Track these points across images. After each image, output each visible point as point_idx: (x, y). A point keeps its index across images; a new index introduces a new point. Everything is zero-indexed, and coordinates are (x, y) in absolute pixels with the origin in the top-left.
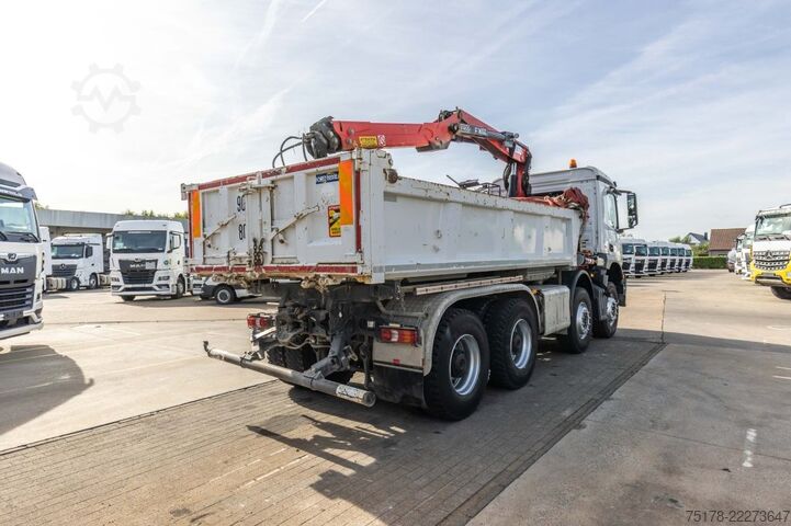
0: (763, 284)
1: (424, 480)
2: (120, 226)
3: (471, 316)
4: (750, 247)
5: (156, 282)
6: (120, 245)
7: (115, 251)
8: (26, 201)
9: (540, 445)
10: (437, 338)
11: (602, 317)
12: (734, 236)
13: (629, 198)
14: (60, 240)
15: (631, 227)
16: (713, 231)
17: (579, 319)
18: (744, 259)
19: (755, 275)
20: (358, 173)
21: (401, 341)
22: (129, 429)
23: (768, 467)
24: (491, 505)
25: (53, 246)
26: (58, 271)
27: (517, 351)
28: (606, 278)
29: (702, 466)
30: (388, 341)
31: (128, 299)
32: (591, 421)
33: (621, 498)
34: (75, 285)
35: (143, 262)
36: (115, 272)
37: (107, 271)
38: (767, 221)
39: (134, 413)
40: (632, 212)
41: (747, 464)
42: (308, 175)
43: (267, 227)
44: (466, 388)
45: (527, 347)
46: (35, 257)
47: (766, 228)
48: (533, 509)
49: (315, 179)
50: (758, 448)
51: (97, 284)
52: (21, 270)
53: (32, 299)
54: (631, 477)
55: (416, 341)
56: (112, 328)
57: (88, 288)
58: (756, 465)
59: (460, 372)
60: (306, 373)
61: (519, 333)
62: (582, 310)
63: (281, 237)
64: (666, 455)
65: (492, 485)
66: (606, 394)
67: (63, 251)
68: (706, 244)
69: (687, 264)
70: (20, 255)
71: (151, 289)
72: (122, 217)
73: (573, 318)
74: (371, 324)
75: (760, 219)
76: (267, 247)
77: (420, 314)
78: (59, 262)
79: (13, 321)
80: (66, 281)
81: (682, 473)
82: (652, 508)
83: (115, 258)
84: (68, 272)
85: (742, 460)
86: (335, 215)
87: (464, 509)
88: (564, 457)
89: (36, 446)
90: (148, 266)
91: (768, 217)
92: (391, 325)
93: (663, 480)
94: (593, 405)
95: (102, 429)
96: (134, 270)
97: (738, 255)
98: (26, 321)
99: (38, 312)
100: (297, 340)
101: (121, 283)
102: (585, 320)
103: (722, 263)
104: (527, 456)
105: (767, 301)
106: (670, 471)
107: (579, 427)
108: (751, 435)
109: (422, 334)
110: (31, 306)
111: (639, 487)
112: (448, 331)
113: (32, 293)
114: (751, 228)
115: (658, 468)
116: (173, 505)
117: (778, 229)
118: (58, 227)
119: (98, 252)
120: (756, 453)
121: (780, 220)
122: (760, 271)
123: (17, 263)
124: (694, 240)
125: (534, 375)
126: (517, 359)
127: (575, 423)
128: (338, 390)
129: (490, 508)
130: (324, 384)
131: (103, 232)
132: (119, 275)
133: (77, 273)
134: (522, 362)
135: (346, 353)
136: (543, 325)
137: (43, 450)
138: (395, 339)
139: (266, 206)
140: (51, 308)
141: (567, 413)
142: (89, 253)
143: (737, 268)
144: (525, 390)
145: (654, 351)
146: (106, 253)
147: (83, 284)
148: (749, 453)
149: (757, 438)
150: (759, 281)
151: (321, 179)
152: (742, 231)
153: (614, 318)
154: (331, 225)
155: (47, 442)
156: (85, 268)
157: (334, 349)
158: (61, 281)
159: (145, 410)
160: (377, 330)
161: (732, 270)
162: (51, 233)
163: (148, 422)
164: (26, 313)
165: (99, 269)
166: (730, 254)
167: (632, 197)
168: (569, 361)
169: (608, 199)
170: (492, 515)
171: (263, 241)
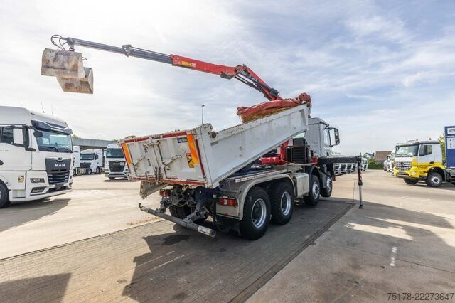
0: (400, 177)
1: (238, 269)
2: (110, 146)
3: (261, 190)
4: (393, 160)
5: (124, 171)
6: (109, 155)
7: (107, 157)
8: (68, 134)
9: (294, 252)
10: (246, 201)
11: (324, 187)
12: (386, 155)
13: (335, 131)
14: (84, 152)
15: (336, 144)
16: (377, 152)
17: (314, 190)
18: (391, 165)
19: (395, 173)
20: (197, 141)
21: (228, 204)
22: (103, 240)
23: (403, 266)
24: (268, 283)
25: (81, 154)
26: (82, 166)
27: (284, 207)
28: (326, 168)
29: (371, 265)
30: (222, 204)
31: (112, 179)
32: (318, 241)
33: (331, 280)
34: (90, 172)
35: (119, 162)
36: (107, 167)
37: (104, 166)
38: (401, 148)
39: (107, 232)
40: (337, 137)
41: (392, 264)
42: (173, 139)
43: (160, 163)
44: (260, 224)
45: (289, 205)
46: (70, 160)
47: (401, 151)
48: (289, 285)
49: (177, 141)
50: (398, 256)
51: (99, 171)
52: (64, 165)
53: (68, 178)
54: (336, 270)
55: (235, 205)
56: (103, 192)
57: (95, 173)
58: (396, 265)
59: (257, 216)
60: (184, 220)
61: (285, 199)
62: (315, 186)
63: (167, 167)
64: (354, 259)
65: (270, 271)
66: (326, 228)
67: (85, 157)
68: (374, 158)
69: (365, 167)
70: (64, 158)
71: (122, 174)
72: (112, 142)
73: (311, 188)
74: (215, 196)
75: (398, 147)
76: (163, 171)
77: (238, 191)
78: (83, 161)
79: (59, 188)
80: (86, 170)
81: (361, 268)
82: (346, 286)
83: (107, 160)
84: (87, 166)
85: (390, 262)
86: (190, 158)
87: (256, 284)
88: (305, 259)
89: (61, 247)
90: (121, 164)
91: (401, 146)
92: (224, 197)
93: (352, 271)
94: (319, 234)
95: (91, 240)
96: (115, 166)
97: (388, 163)
98: (65, 188)
99: (70, 184)
100: (182, 202)
101: (109, 171)
102: (316, 190)
103: (381, 167)
104: (288, 258)
105: (401, 185)
106: (356, 267)
107: (313, 244)
108: (394, 250)
109: (238, 201)
110: (67, 181)
111: (340, 275)
112: (251, 198)
113: (68, 175)
114: (394, 151)
115: (349, 265)
116: (119, 278)
117: (406, 152)
118: (84, 146)
119: (100, 157)
120: (397, 259)
121: (407, 148)
122: (398, 171)
123: (62, 162)
124: (368, 156)
125: (292, 218)
126: (284, 210)
127: (310, 242)
128: (199, 229)
129: (268, 284)
130: (192, 225)
131: (103, 148)
132: (108, 168)
133: (91, 167)
134: (287, 212)
135: (203, 210)
136: (297, 192)
137: (64, 249)
138: (226, 203)
139: (158, 152)
140: (77, 181)
141: (307, 237)
142: (96, 157)
143: (388, 169)
144: (288, 225)
145: (349, 208)
146: (104, 157)
147: (93, 171)
148: (393, 259)
149: (398, 251)
150: (398, 175)
151: (180, 141)
152: (390, 153)
153: (330, 188)
154: (189, 162)
155: (66, 245)
156: (94, 164)
157: (198, 208)
158: (84, 170)
159: (112, 231)
160: (217, 199)
161: (386, 170)
162: (81, 149)
163: (113, 237)
164: (65, 184)
165: (100, 165)
166: (385, 163)
167: (336, 131)
168: (309, 212)
169: (326, 132)
170: (269, 287)
171: (160, 168)
